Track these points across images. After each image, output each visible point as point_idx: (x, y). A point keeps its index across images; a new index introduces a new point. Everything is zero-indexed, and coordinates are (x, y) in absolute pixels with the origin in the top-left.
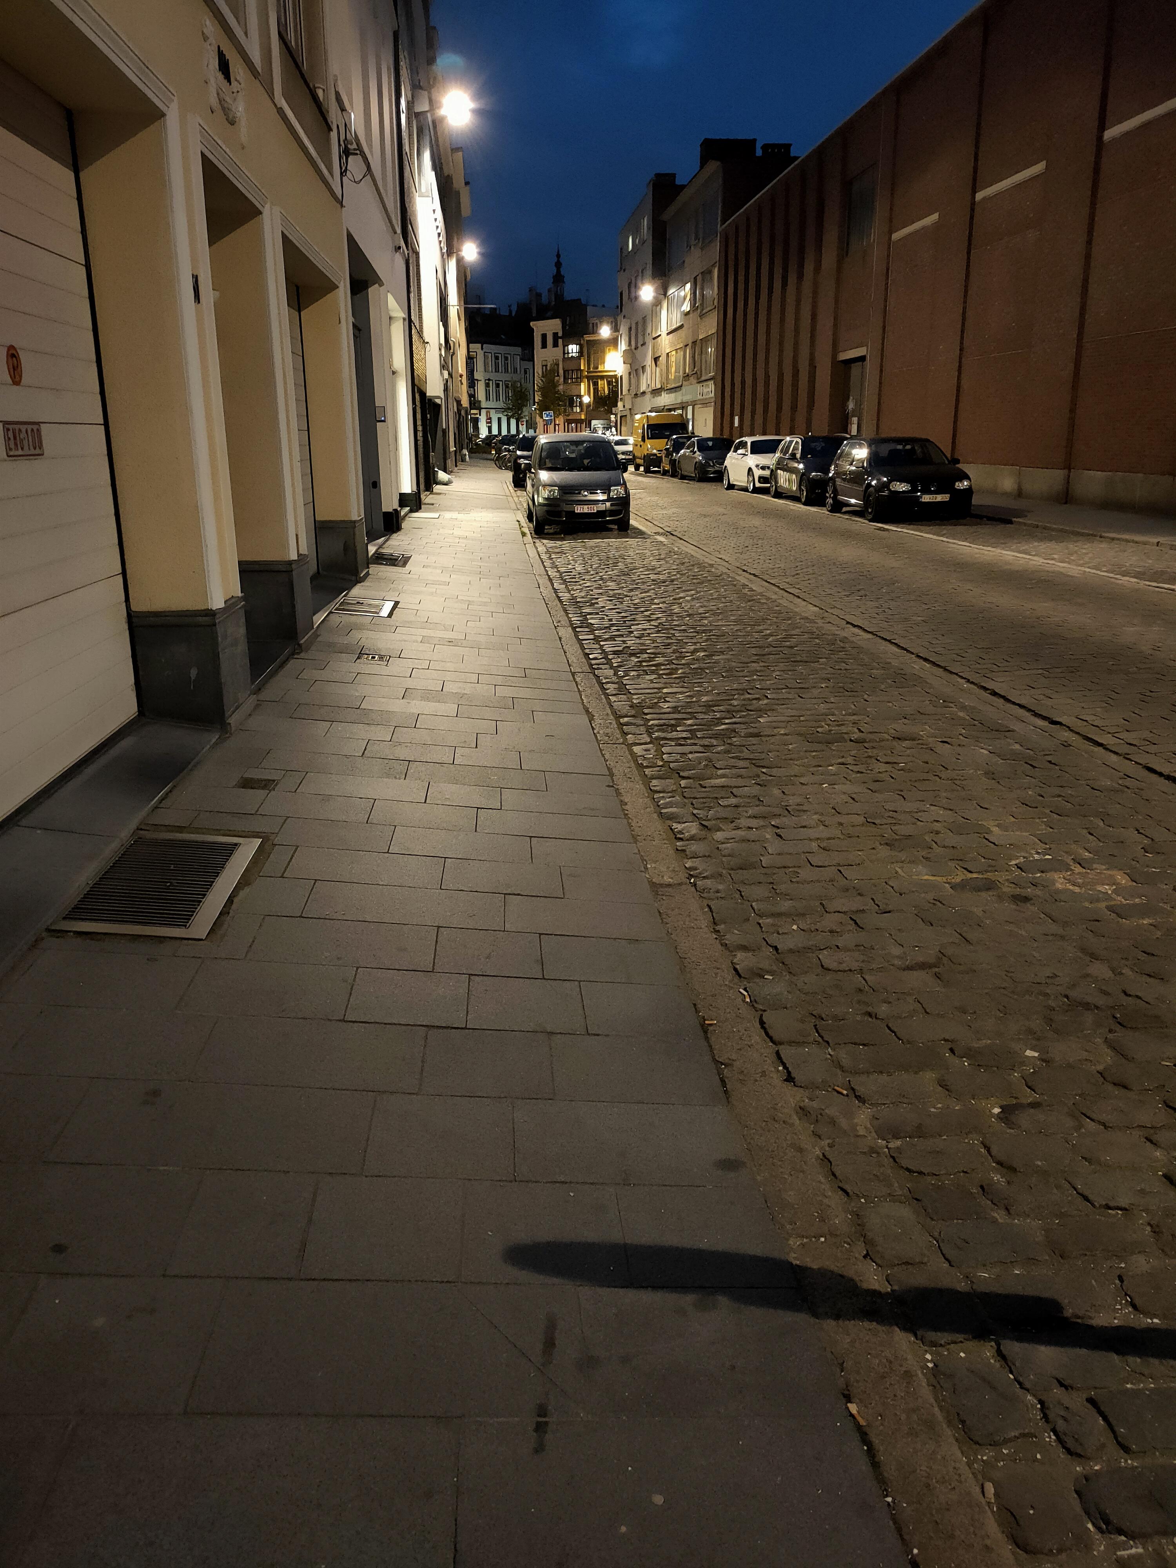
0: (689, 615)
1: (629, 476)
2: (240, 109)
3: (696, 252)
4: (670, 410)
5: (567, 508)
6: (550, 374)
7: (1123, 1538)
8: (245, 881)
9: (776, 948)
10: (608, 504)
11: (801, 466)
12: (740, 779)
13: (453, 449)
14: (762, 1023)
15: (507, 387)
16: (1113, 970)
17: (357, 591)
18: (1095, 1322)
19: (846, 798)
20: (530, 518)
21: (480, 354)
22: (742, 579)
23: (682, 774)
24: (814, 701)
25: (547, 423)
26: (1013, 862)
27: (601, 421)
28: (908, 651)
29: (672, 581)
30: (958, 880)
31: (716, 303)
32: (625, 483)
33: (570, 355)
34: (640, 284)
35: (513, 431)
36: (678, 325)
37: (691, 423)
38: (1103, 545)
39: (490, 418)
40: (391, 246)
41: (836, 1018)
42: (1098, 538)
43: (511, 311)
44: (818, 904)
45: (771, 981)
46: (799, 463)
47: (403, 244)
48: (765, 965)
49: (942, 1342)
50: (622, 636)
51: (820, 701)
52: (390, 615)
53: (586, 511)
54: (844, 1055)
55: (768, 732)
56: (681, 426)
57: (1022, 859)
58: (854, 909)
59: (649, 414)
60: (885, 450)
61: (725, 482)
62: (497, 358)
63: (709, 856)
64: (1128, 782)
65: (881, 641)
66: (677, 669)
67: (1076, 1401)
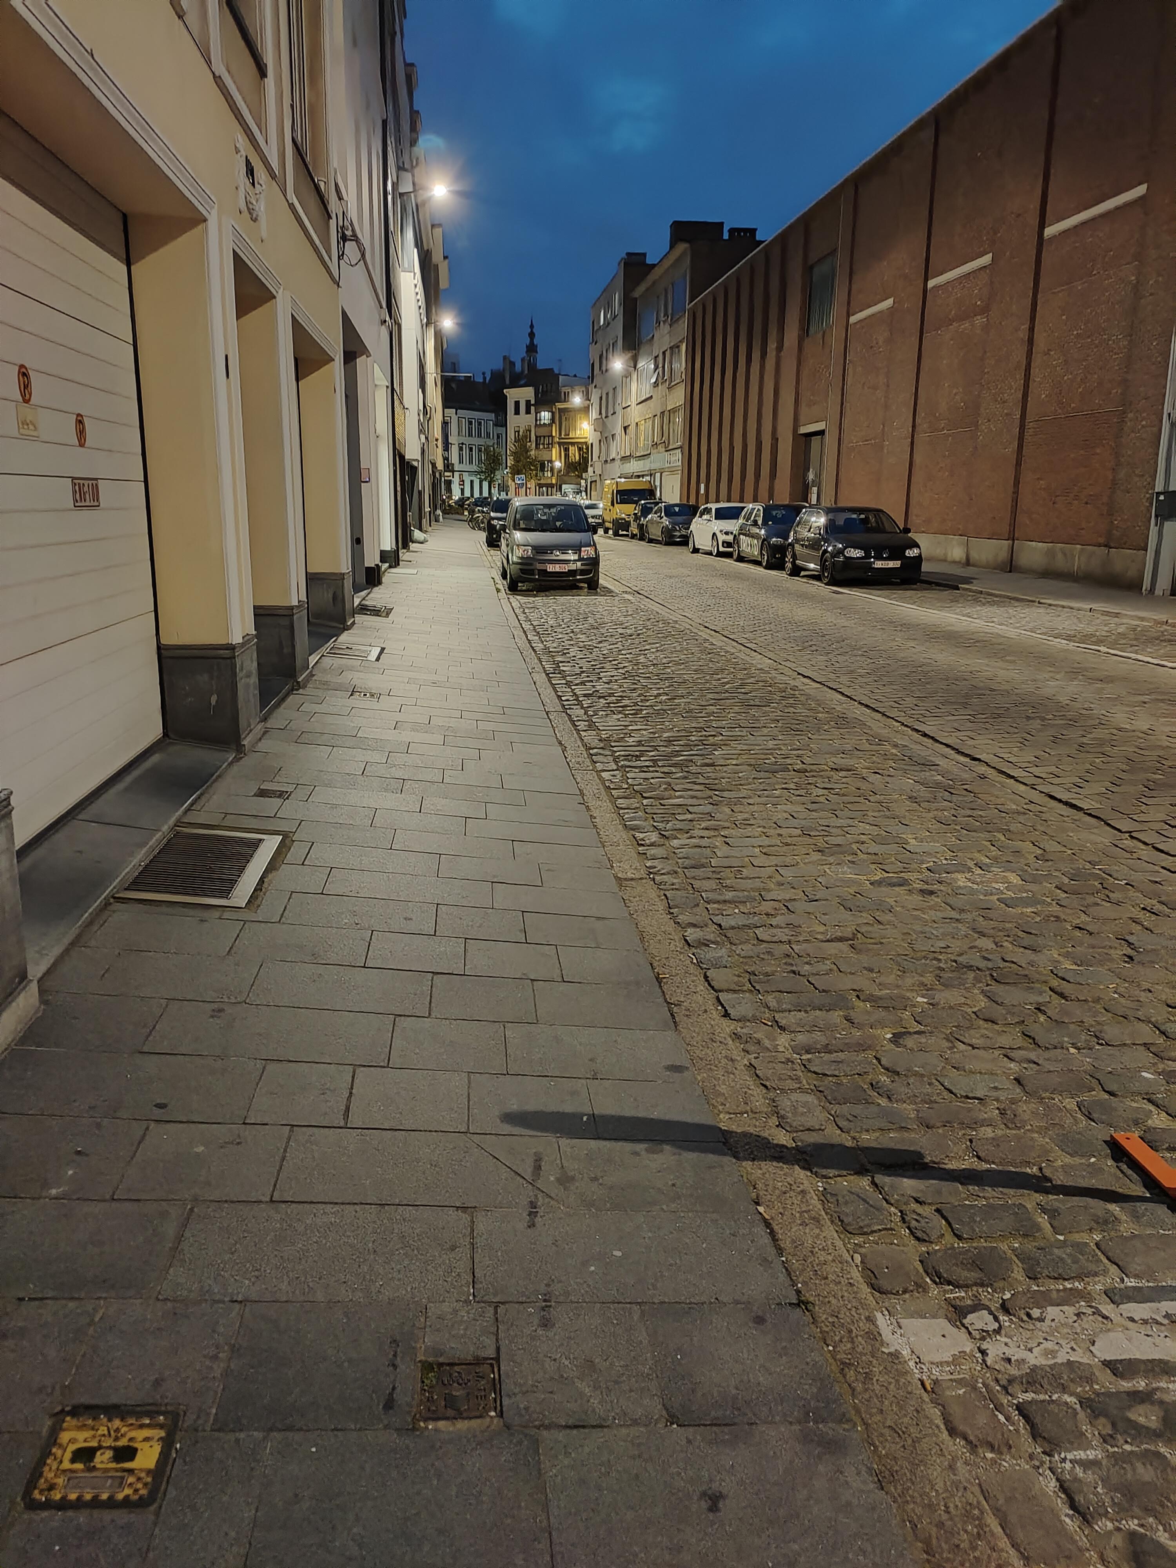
0: (654, 665)
1: (599, 537)
2: (261, 208)
3: (665, 328)
4: (639, 477)
5: (540, 566)
6: (522, 440)
7: (951, 1287)
8: (271, 867)
9: (720, 926)
10: (579, 564)
11: (763, 532)
12: (694, 800)
13: (427, 509)
14: (706, 977)
15: (480, 450)
16: (996, 944)
17: (345, 638)
18: (949, 1166)
19: (786, 815)
20: (504, 576)
21: (454, 419)
22: (704, 634)
23: (644, 795)
24: (764, 738)
25: (519, 486)
26: (925, 866)
27: (572, 486)
28: (851, 699)
29: (639, 635)
30: (877, 878)
31: (684, 377)
32: (595, 545)
33: (542, 423)
34: (610, 356)
35: (485, 494)
36: (648, 396)
37: (658, 489)
38: (1041, 610)
39: (463, 481)
40: (378, 321)
41: (767, 974)
42: (1036, 604)
43: (485, 378)
44: (757, 894)
45: (715, 949)
46: (760, 529)
47: (388, 319)
48: (711, 937)
49: (831, 1175)
50: (592, 681)
51: (769, 738)
52: (378, 659)
53: (558, 570)
54: (771, 1001)
55: (722, 762)
56: (651, 493)
57: (932, 864)
58: (787, 898)
59: (619, 480)
60: (841, 519)
61: (691, 545)
62: (470, 423)
63: (666, 858)
64: (1031, 807)
65: (828, 690)
66: (642, 710)
67: (927, 1211)
